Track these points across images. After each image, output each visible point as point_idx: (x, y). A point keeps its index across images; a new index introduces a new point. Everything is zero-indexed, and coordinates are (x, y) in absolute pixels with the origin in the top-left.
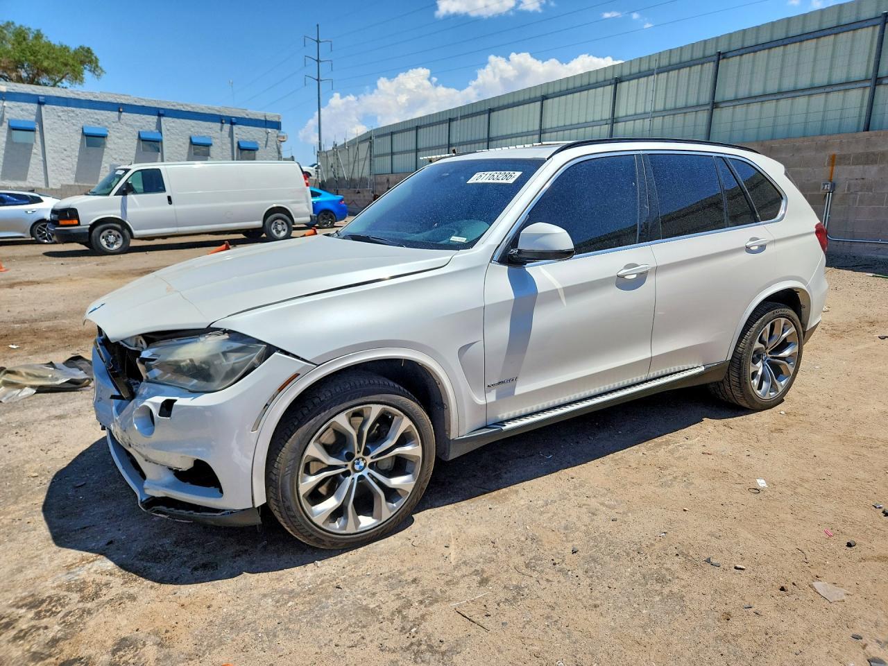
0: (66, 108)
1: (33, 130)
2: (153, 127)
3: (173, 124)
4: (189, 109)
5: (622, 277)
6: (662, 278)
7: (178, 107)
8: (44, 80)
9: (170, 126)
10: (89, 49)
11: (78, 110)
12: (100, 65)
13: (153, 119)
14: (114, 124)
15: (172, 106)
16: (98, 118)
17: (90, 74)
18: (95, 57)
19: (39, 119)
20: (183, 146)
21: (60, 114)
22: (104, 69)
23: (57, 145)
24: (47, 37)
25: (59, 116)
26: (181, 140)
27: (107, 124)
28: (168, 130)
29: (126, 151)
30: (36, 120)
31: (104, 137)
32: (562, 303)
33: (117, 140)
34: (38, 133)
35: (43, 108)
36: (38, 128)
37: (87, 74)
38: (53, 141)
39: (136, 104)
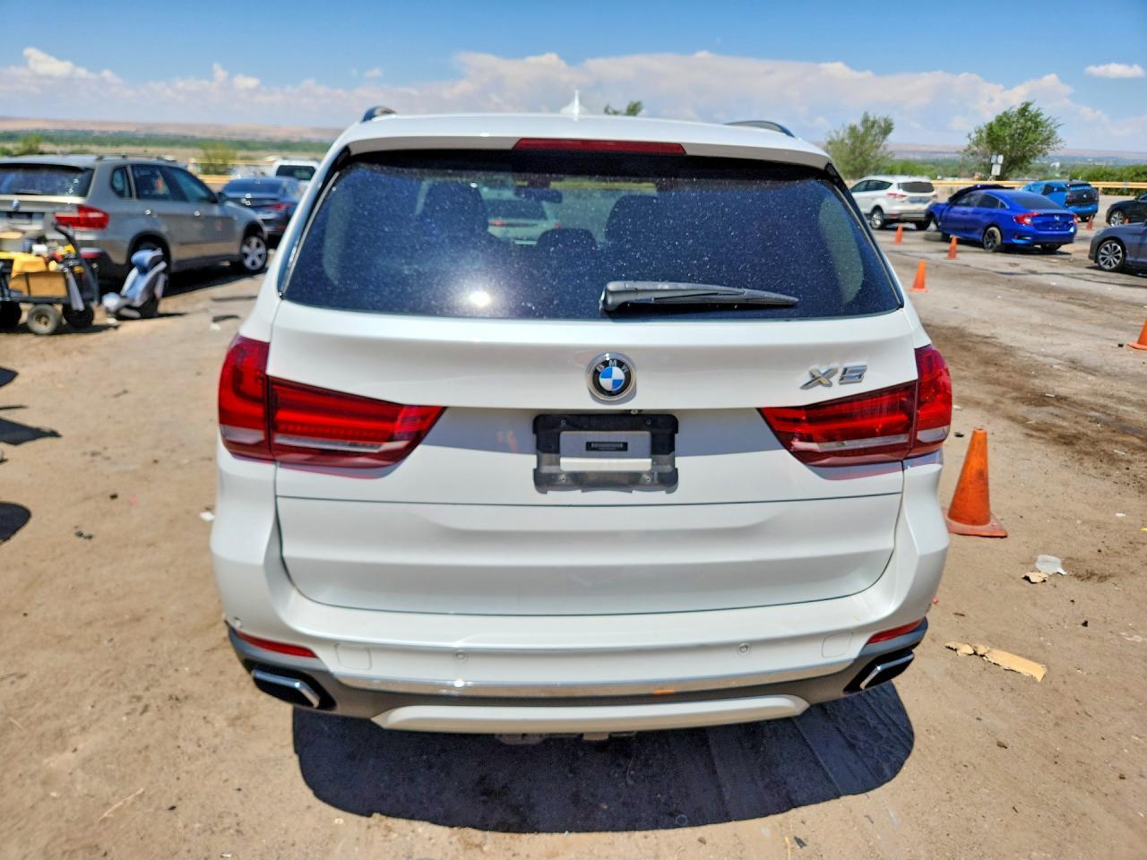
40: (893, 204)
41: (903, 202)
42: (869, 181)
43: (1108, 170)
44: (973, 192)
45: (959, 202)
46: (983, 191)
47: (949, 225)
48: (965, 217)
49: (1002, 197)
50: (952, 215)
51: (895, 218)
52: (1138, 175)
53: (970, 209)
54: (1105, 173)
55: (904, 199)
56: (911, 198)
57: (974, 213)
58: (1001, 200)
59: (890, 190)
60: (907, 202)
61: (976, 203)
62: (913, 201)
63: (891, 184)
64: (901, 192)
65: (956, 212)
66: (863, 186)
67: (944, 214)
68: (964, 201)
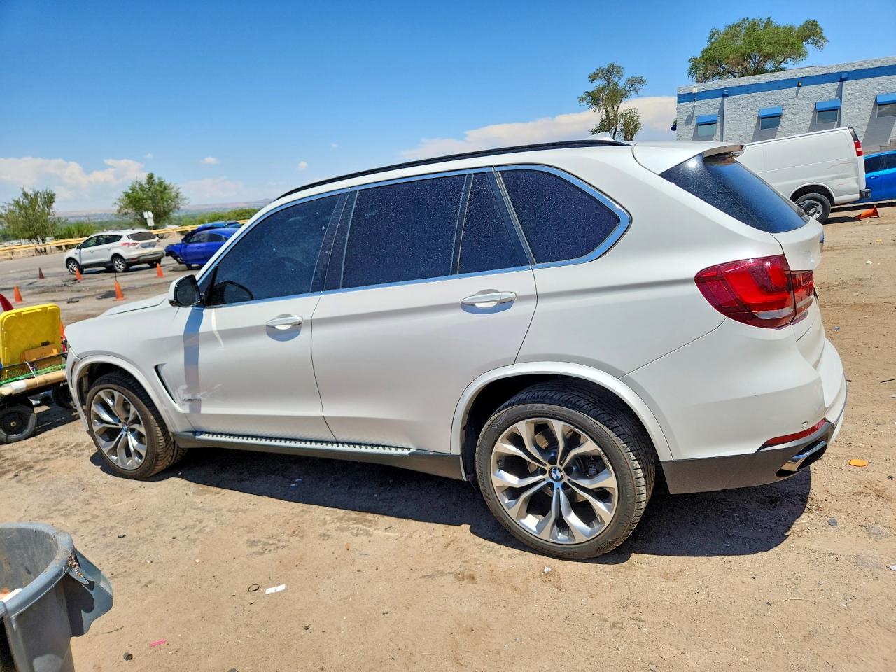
0: (746, 96)
1: (715, 123)
2: (833, 95)
3: (857, 87)
4: (879, 64)
5: (273, 327)
6: (320, 333)
7: (866, 66)
8: (769, 65)
9: (852, 90)
10: (814, 21)
11: (756, 95)
12: (824, 35)
13: (834, 85)
14: (790, 101)
15: (860, 66)
16: (776, 97)
17: (813, 47)
18: (820, 29)
19: (722, 113)
20: (866, 108)
21: (740, 102)
22: (827, 38)
23: (734, 133)
24: (776, 23)
25: (739, 105)
26: (864, 102)
27: (783, 102)
28: (850, 94)
29: (800, 126)
30: (719, 114)
31: (779, 116)
32: (220, 344)
33: (791, 117)
34: (719, 124)
35: (726, 100)
36: (719, 120)
37: (808, 47)
38: (731, 129)
39: (817, 74)
40: (130, 251)
41: (137, 248)
42: (98, 237)
43: (220, 214)
44: (198, 233)
45: (191, 241)
46: (207, 231)
47: (188, 258)
48: (201, 250)
49: (224, 234)
50: (189, 250)
51: (136, 260)
52: (238, 216)
53: (202, 245)
54: (220, 217)
55: (137, 246)
56: (143, 244)
57: (206, 246)
58: (223, 236)
59: (122, 241)
60: (140, 248)
61: (205, 240)
62: (144, 247)
63: (121, 236)
64: (131, 241)
65: (192, 248)
66: (93, 242)
67: (183, 251)
68: (195, 239)
